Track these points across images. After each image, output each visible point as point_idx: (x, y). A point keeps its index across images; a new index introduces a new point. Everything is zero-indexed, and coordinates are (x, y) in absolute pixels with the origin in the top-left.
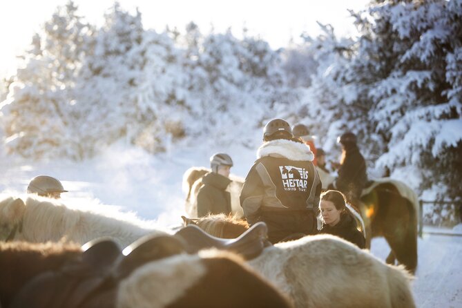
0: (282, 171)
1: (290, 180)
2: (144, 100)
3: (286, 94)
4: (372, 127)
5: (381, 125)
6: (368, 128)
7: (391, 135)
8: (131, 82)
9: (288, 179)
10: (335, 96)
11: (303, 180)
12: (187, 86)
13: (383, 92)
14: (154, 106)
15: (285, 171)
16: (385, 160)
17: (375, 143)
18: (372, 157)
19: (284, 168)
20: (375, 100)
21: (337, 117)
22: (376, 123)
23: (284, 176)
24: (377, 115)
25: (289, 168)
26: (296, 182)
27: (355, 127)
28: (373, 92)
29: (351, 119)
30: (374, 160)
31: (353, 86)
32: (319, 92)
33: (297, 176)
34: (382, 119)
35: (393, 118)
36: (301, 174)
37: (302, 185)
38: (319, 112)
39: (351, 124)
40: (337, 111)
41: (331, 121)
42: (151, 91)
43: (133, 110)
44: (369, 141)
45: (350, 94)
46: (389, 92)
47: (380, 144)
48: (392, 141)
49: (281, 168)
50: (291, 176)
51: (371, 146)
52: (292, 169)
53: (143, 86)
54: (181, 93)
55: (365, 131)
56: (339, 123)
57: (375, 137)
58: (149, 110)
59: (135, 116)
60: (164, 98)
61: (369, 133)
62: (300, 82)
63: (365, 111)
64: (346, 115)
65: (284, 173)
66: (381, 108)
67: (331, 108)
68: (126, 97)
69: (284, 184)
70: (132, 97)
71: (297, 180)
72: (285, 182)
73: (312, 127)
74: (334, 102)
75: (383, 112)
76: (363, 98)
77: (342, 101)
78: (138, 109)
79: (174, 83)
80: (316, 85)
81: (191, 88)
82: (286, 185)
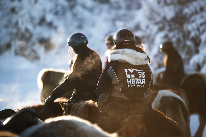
0: (126, 72)
1: (132, 79)
2: (22, 23)
3: (125, 15)
4: (186, 35)
5: (193, 34)
6: (184, 36)
7: (200, 41)
8: (13, 10)
9: (131, 78)
10: (159, 14)
11: (141, 78)
12: (54, 11)
13: (194, 10)
14: (30, 27)
15: (129, 73)
16: (196, 59)
17: (189, 47)
18: (187, 57)
19: (128, 70)
20: (188, 16)
21: (161, 29)
22: (189, 33)
23: (128, 76)
24: (190, 27)
25: (131, 70)
26: (136, 81)
27: (174, 36)
28: (186, 11)
29: (171, 30)
30: (189, 59)
31: (172, 7)
32: (147, 13)
33: (137, 75)
34: (193, 29)
35: (202, 29)
36: (140, 75)
37: (141, 83)
38: (147, 27)
39: (171, 35)
40: (161, 25)
41: (157, 33)
42: (27, 16)
43: (15, 31)
44: (185, 46)
45: (169, 13)
46: (198, 10)
47: (193, 47)
48: (202, 45)
49: (126, 70)
50: (133, 76)
51: (186, 49)
52: (134, 71)
53: (22, 13)
54: (49, 17)
55: (182, 39)
56: (162, 34)
57: (189, 43)
58: (27, 30)
59: (17, 34)
60: (37, 21)
61: (184, 41)
62: (134, 6)
63: (181, 24)
64: (167, 28)
65: (128, 74)
66: (193, 22)
67: (157, 23)
68: (10, 21)
69: (128, 82)
70: (14, 20)
71: (137, 79)
72: (129, 80)
73: (143, 37)
74: (158, 19)
75: (194, 25)
76: (179, 16)
77: (164, 18)
78: (19, 29)
79: (44, 10)
80: (145, 7)
81: (56, 13)
82: (130, 83)
